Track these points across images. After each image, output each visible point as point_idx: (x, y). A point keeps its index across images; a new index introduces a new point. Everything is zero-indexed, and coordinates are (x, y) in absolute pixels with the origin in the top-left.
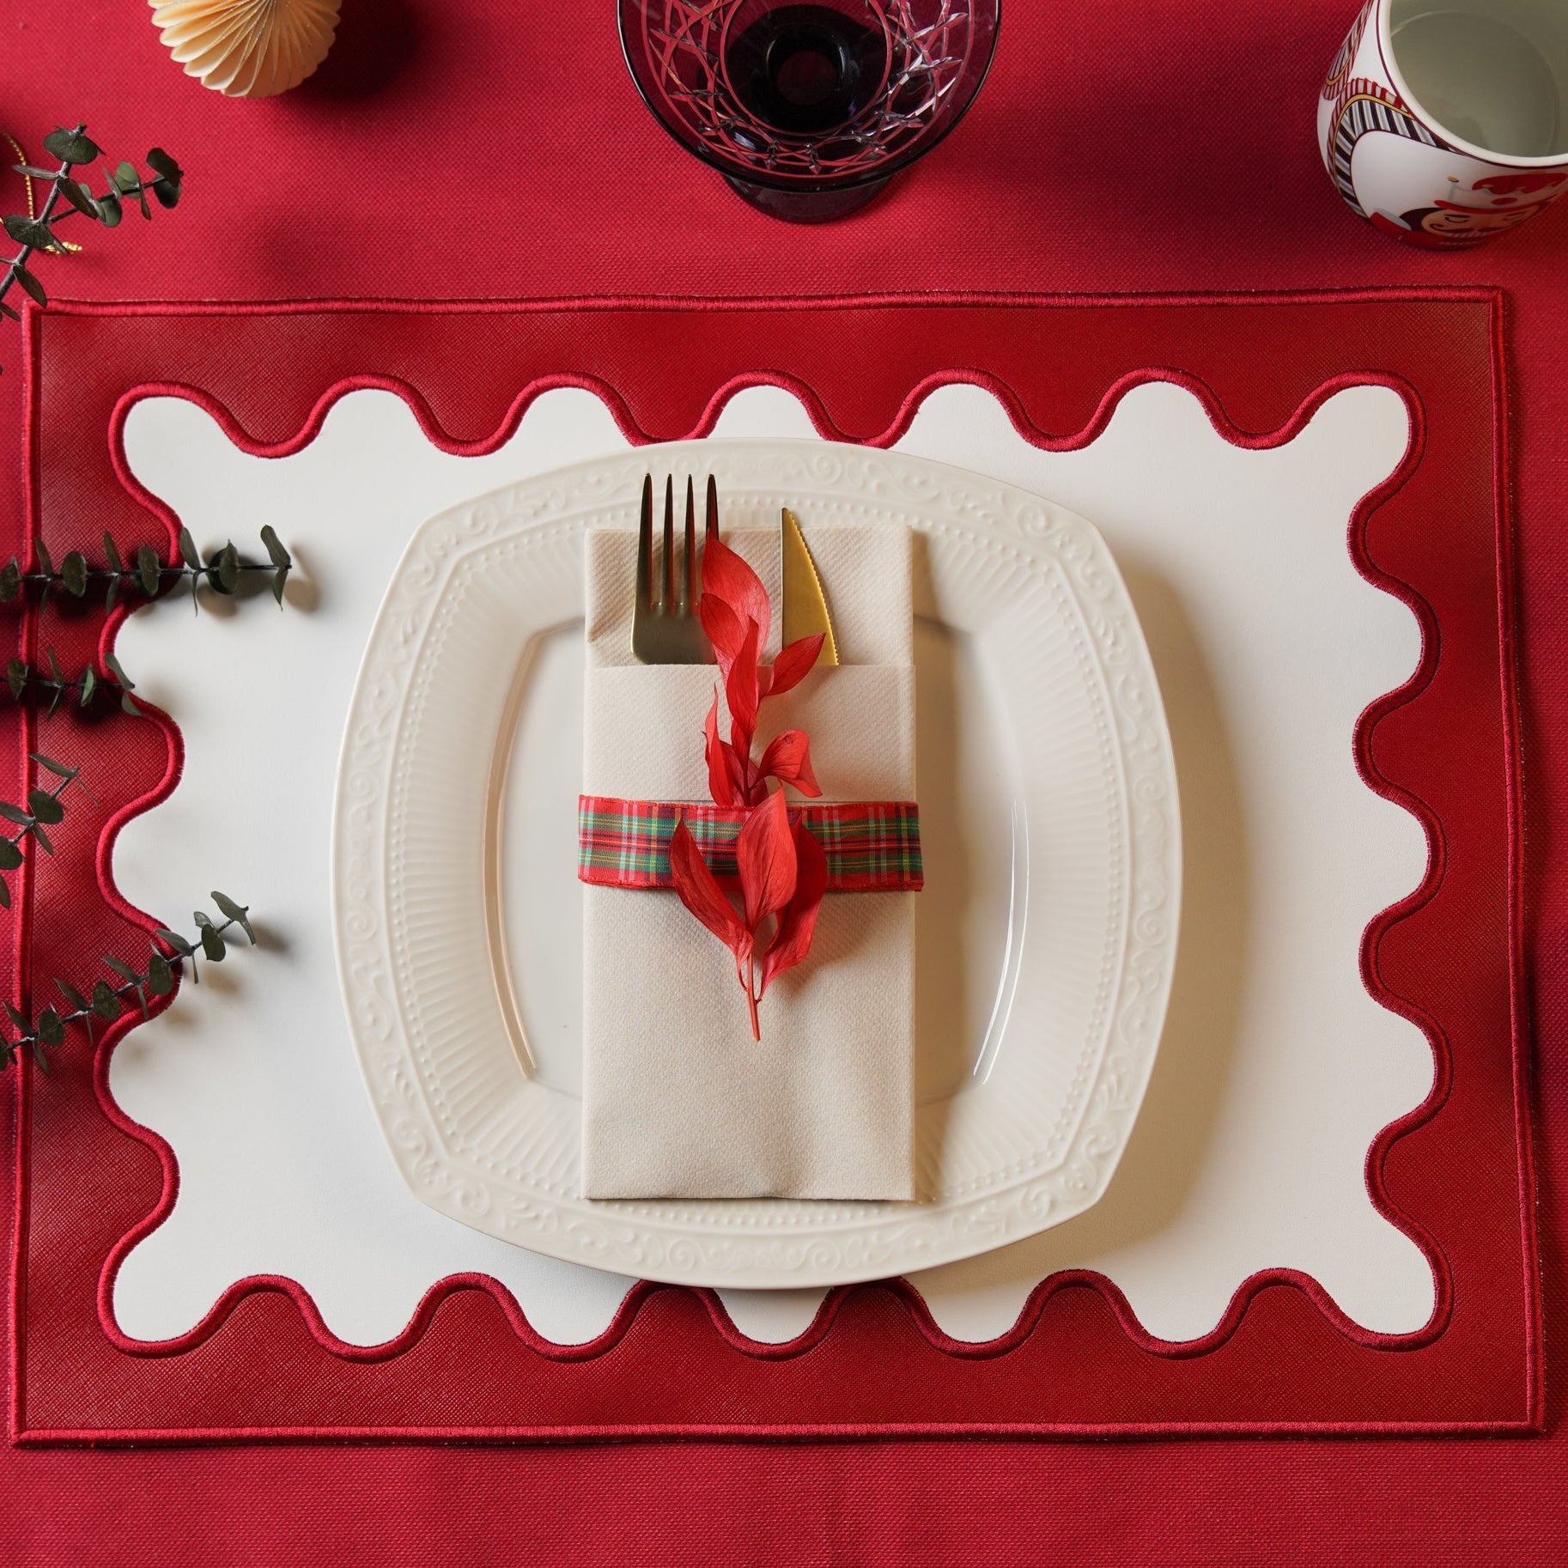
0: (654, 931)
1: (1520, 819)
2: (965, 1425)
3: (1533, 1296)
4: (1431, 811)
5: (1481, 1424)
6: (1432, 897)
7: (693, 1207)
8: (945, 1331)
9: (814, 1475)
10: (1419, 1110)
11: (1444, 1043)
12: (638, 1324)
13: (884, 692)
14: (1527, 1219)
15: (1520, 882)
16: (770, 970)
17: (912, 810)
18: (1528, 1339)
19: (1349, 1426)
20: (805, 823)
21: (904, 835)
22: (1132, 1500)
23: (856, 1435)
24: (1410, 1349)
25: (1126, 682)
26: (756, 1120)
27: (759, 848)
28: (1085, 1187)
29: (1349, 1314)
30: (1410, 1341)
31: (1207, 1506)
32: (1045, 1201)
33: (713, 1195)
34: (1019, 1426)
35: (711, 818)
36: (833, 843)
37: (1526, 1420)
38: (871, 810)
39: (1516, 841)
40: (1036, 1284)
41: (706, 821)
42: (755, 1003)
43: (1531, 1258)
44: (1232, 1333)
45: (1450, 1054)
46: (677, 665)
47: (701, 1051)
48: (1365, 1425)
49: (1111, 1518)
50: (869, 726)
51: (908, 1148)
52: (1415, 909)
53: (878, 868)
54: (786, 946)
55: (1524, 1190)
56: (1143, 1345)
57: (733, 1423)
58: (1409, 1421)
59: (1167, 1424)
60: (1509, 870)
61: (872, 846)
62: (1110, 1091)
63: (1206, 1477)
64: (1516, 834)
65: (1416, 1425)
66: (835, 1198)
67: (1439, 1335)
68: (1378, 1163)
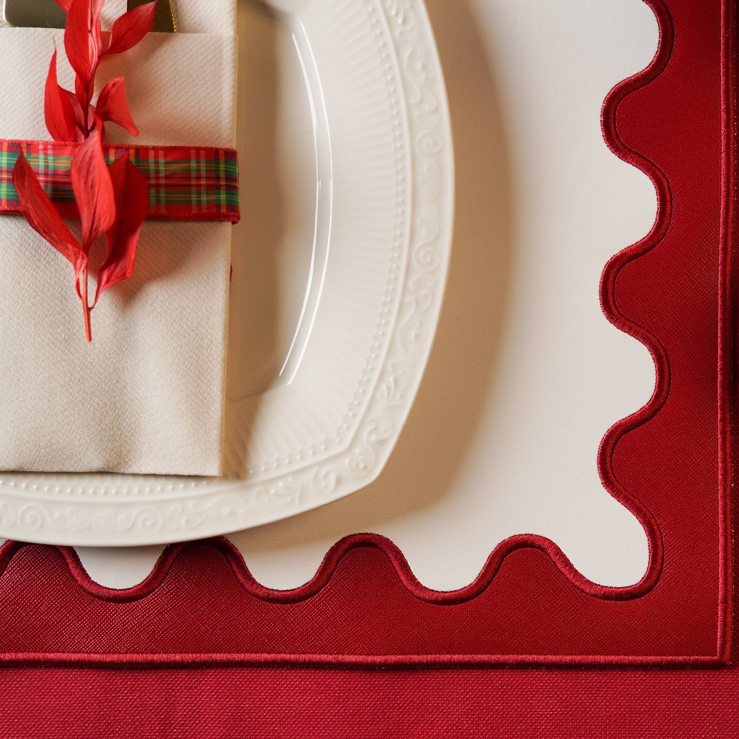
0: (9, 250)
1: (732, 180)
2: (272, 655)
3: (725, 559)
4: (662, 172)
5: (680, 658)
6: (660, 241)
7: (42, 479)
8: (258, 580)
9: (151, 693)
10: (643, 412)
11: (664, 358)
12: (8, 573)
13: (210, 57)
14: (724, 497)
15: (730, 230)
16: (103, 283)
17: (230, 155)
18: (720, 592)
19: (578, 658)
20: (132, 159)
21: (222, 174)
22: (404, 714)
23: (183, 662)
24: (627, 599)
25: (412, 55)
26: (92, 409)
27: (87, 176)
28: (365, 468)
29: (580, 571)
30: (627, 592)
31: (464, 720)
32: (332, 478)
33: (56, 469)
34: (315, 656)
35: (50, 152)
36: (158, 178)
37: (716, 655)
38: (193, 152)
39: (728, 196)
40: (331, 544)
41: (46, 154)
42: (88, 310)
43: (725, 529)
44: (488, 585)
45: (669, 367)
46: (36, 28)
47: (46, 350)
48: (591, 658)
49: (387, 729)
50: (197, 84)
51: (218, 433)
52: (646, 251)
53: (199, 202)
54: (118, 264)
55: (723, 475)
56: (416, 593)
57: (83, 652)
58: (625, 655)
59: (433, 656)
60: (721, 220)
61: (194, 182)
62: (388, 389)
63: (464, 698)
64: (728, 191)
65: (630, 658)
66: (157, 473)
67: (650, 588)
68: (608, 452)
